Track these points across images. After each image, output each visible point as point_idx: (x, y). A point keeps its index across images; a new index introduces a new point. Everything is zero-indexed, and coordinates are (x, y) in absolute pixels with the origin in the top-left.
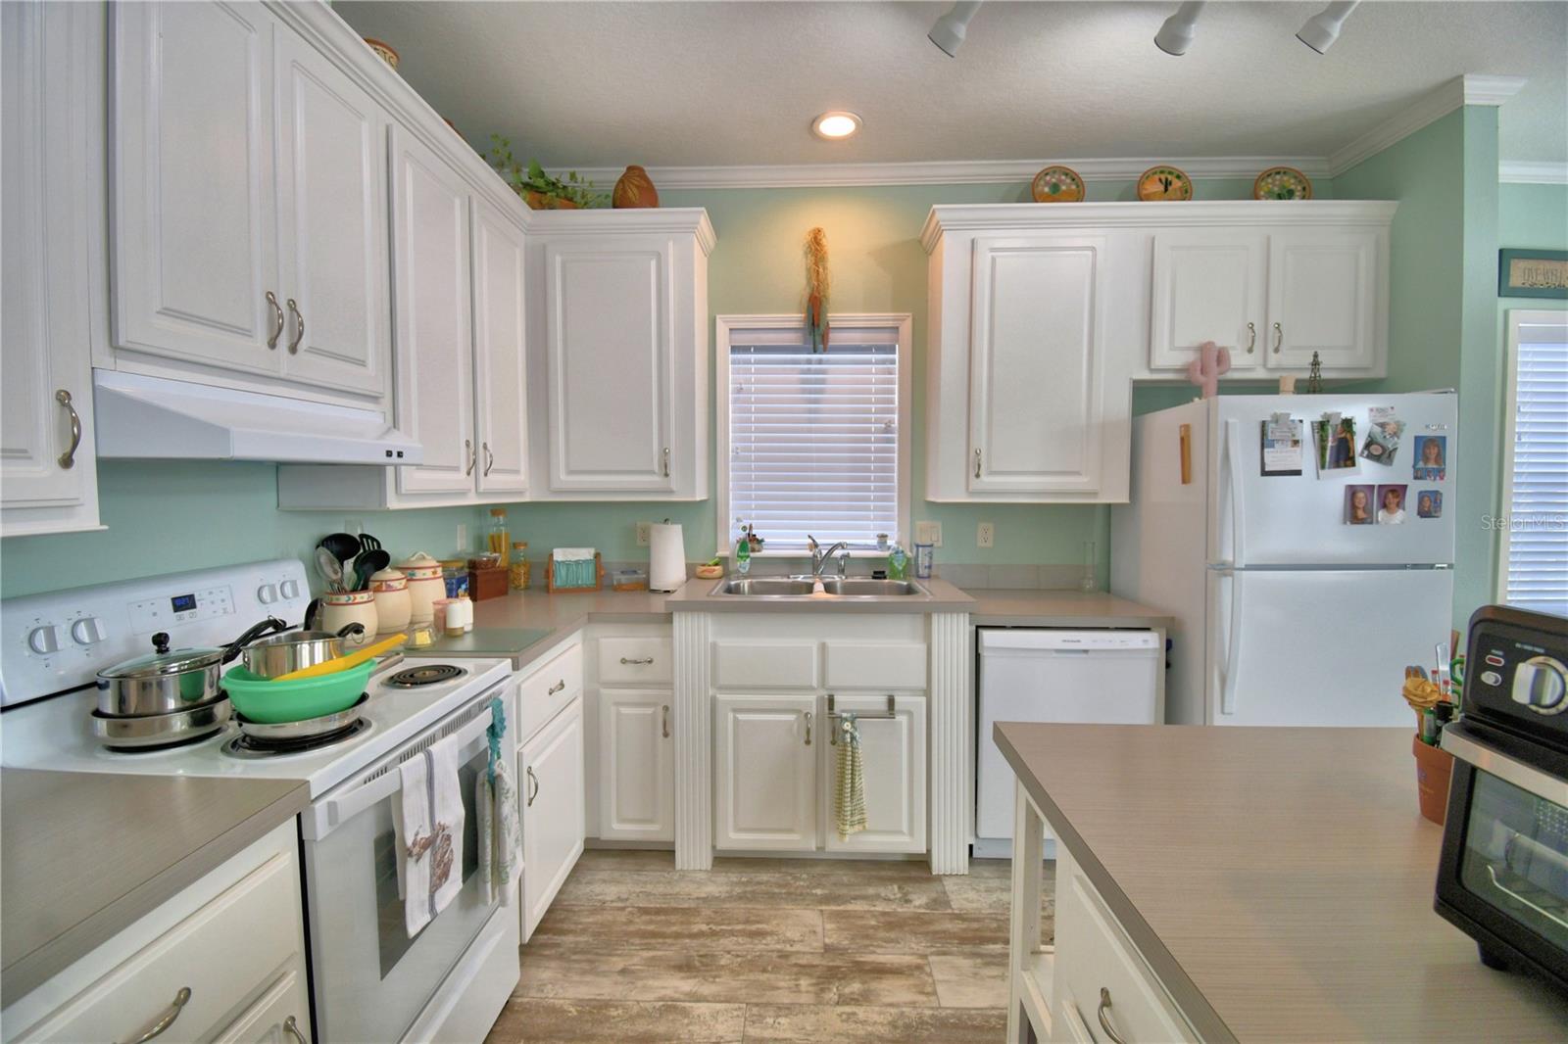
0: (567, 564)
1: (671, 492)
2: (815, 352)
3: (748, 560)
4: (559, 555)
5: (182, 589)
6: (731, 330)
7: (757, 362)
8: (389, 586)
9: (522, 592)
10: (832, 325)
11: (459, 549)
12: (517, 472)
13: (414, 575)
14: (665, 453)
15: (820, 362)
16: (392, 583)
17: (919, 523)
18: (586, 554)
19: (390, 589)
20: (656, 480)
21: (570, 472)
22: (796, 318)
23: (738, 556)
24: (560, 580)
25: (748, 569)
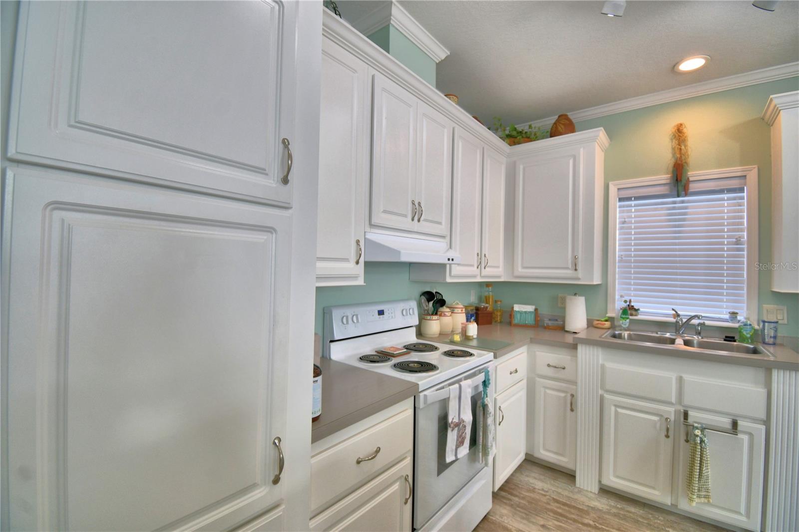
0: (520, 313)
1: (579, 279)
2: (678, 196)
3: (628, 320)
4: (517, 308)
5: (381, 308)
6: (618, 189)
7: (635, 206)
8: (445, 314)
9: (499, 324)
10: (691, 179)
11: (472, 301)
12: (498, 267)
13: (454, 310)
14: (575, 258)
15: (683, 202)
16: (445, 313)
17: (766, 306)
18: (530, 308)
19: (445, 315)
20: (569, 273)
21: (524, 268)
22: (665, 177)
23: (621, 317)
24: (517, 320)
25: (627, 325)
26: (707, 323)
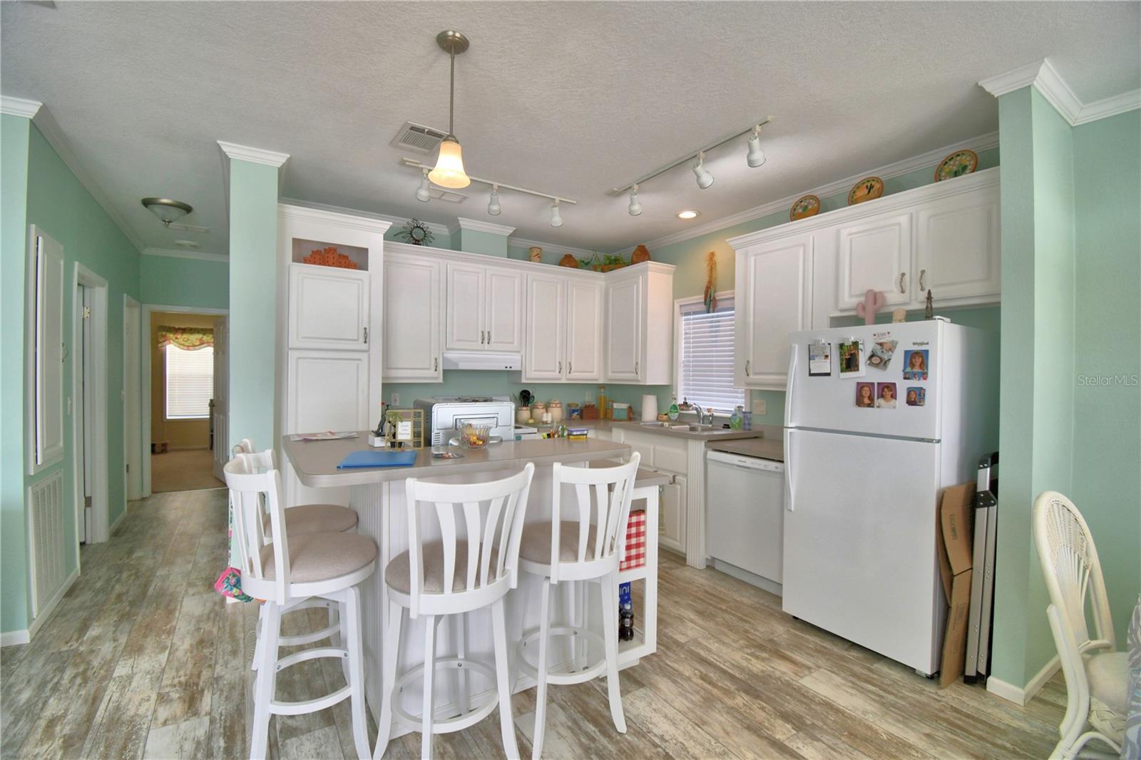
0: (617, 409)
1: (639, 381)
2: (709, 312)
3: (677, 414)
4: (616, 406)
6: (680, 306)
7: (694, 319)
9: (602, 422)
10: (717, 298)
12: (592, 372)
14: (637, 363)
15: (718, 316)
17: (755, 401)
18: (624, 406)
19: (537, 408)
20: (633, 376)
21: (613, 372)
22: (701, 298)
24: (615, 415)
25: (676, 417)
26: (715, 414)
